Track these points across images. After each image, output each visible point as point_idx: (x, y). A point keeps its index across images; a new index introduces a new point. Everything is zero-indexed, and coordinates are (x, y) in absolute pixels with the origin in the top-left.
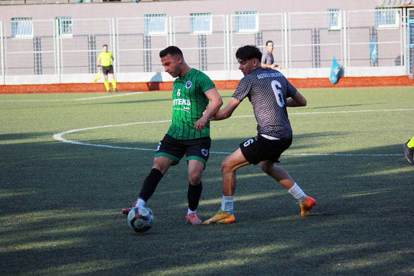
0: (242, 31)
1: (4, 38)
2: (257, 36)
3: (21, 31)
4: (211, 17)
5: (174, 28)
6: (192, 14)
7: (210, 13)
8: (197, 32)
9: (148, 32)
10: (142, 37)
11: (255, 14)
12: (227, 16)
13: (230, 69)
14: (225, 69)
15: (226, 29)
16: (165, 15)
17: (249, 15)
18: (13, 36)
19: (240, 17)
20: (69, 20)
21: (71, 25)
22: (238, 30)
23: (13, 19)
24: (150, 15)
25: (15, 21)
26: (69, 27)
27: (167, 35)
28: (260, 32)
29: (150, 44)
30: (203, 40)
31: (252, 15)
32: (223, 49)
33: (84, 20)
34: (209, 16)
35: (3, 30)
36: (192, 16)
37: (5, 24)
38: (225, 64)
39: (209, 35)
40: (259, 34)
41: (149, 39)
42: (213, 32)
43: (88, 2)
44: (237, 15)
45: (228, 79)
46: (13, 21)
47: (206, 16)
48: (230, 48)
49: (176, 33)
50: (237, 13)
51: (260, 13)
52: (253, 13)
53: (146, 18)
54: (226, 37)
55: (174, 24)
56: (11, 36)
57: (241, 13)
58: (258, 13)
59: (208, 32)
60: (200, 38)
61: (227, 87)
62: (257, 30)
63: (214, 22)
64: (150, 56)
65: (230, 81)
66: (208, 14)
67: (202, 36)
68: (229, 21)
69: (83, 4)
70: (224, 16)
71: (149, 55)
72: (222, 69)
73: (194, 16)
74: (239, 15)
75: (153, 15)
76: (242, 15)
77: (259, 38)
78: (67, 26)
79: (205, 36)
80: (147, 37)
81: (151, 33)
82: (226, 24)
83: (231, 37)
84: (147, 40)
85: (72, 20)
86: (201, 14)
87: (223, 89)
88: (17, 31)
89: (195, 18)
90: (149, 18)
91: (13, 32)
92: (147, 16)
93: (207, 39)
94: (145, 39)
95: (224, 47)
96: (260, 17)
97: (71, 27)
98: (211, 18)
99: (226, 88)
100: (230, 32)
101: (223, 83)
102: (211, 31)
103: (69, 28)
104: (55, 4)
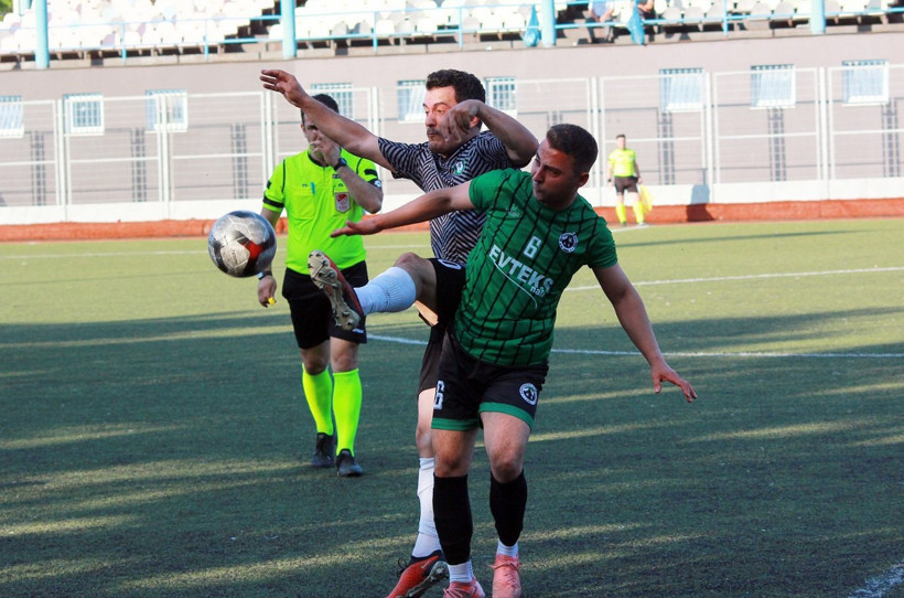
0: (855, 100)
1: (380, 120)
2: (885, 110)
3: (415, 107)
4: (792, 73)
5: (715, 96)
6: (754, 68)
7: (791, 65)
8: (765, 104)
9: (666, 105)
10: (654, 113)
11: (881, 66)
12: (822, 70)
13: (829, 177)
14: (819, 176)
15: (819, 95)
16: (701, 69)
17: (868, 67)
18: (401, 117)
19: (852, 71)
20: (509, 83)
21: (514, 92)
22: (848, 97)
23: (400, 83)
24: (671, 71)
25: (403, 87)
26: (510, 97)
27: (702, 111)
28: (893, 101)
29: (671, 128)
30: (777, 118)
31: (875, 67)
32: (814, 137)
33: (537, 82)
34: (789, 70)
35: (379, 105)
36: (754, 72)
37: (381, 94)
38: (818, 167)
39: (790, 109)
40: (889, 106)
41: (668, 118)
42: (797, 103)
43: (547, 46)
44: (846, 68)
45: (825, 198)
46: (400, 88)
47: (783, 70)
48: (828, 135)
49: (719, 106)
50: (844, 64)
51: (891, 63)
52: (878, 64)
53: (663, 76)
54: (820, 111)
55: (715, 88)
56: (397, 116)
57: (853, 65)
58: (887, 63)
59: (788, 103)
60: (772, 114)
61: (823, 214)
62: (884, 98)
63: (798, 83)
64: (672, 153)
65: (829, 201)
66: (786, 66)
67: (775, 110)
68: (826, 81)
69: (540, 51)
70: (814, 69)
71: (669, 150)
72: (813, 177)
73: (758, 71)
74: (850, 68)
75: (677, 70)
76: (856, 68)
77: (889, 113)
78: (507, 96)
79: (782, 110)
80: (664, 115)
81: (672, 107)
82: (819, 87)
83: (831, 113)
84: (665, 121)
85: (516, 83)
86: (773, 67)
87: (814, 219)
88: (408, 107)
89: (760, 75)
90: (668, 76)
91: (400, 109)
92: (665, 71)
93: (785, 116)
94: (661, 118)
95: (817, 133)
96: (892, 71)
97: (513, 97)
98: (794, 75)
99: (820, 217)
100: (827, 102)
101: (814, 206)
102: (793, 100)
103: (510, 99)
104: (485, 50)
